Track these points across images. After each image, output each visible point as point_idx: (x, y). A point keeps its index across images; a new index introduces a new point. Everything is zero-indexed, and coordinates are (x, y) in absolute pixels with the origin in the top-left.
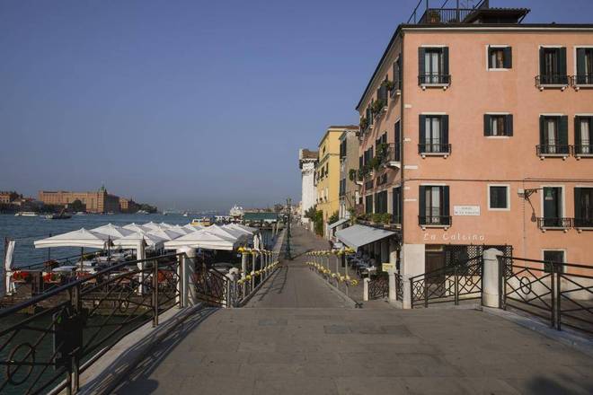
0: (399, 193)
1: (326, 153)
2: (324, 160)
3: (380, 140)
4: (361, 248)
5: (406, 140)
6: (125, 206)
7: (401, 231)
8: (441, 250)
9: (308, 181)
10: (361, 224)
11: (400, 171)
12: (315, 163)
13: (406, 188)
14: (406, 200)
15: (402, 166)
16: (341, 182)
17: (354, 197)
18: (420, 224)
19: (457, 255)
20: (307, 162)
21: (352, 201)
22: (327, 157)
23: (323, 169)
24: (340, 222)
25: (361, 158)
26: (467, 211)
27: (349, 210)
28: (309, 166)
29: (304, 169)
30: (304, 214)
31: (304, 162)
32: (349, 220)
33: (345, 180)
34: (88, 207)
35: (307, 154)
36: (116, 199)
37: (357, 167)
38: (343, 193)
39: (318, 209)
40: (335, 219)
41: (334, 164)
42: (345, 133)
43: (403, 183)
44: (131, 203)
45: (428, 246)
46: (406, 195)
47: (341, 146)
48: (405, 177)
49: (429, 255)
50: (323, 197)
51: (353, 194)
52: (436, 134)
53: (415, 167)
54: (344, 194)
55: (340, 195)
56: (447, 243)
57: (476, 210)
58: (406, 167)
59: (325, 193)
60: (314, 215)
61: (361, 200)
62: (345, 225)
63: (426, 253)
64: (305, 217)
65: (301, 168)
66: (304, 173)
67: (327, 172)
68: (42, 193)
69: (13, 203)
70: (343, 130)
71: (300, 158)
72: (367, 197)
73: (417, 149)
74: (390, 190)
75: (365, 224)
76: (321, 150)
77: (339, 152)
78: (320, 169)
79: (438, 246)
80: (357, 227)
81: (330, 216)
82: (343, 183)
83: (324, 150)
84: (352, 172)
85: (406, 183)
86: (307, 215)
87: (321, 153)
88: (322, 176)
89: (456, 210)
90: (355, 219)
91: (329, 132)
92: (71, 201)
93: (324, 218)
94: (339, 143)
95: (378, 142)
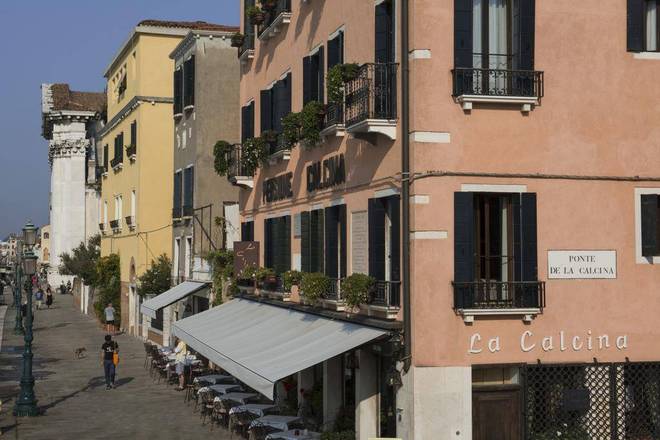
0: (390, 213)
1: (129, 96)
2: (122, 116)
3: (317, 58)
4: (288, 384)
5: (418, 54)
7: (404, 329)
8: (514, 380)
9: (68, 172)
10: (253, 299)
11: (397, 149)
12: (90, 124)
13: (419, 199)
14: (417, 236)
15: (406, 132)
16: (177, 176)
17: (221, 222)
18: (457, 306)
19: (557, 395)
20: (64, 120)
21: (216, 230)
22: (132, 107)
23: (119, 140)
24: (178, 291)
25: (248, 112)
26: (585, 265)
27: (210, 258)
28: (74, 132)
29: (57, 139)
30: (56, 262)
31: (57, 121)
32: (207, 286)
33: (190, 172)
35: (64, 97)
37: (235, 137)
38: (184, 208)
39: (105, 250)
40: (158, 280)
41: (157, 127)
42: (188, 42)
43: (407, 185)
45: (479, 372)
46: (417, 219)
47: (177, 75)
48: (417, 168)
49: (483, 397)
50: (119, 216)
51: (217, 212)
52: (498, 42)
53: (444, 138)
54: (189, 210)
55: (176, 213)
56: (531, 360)
57: (605, 261)
58: (418, 137)
59: (127, 206)
60: (91, 266)
61: (247, 230)
62: (196, 303)
63: (476, 391)
64: (63, 272)
65: (48, 134)
66: (56, 150)
67: (132, 150)
70: (185, 32)
71: (46, 108)
72: (269, 223)
73: (447, 84)
74: (356, 204)
75: (266, 301)
76: (113, 87)
77: (170, 93)
78: (109, 140)
79: (504, 370)
80: (235, 307)
81: (141, 272)
82: (184, 182)
83: (122, 88)
84: (222, 149)
85: (417, 185)
86: (69, 266)
87: (113, 96)
88: (118, 159)
89: (556, 263)
90: (227, 283)
91: (137, 36)
93: (125, 276)
94: (170, 67)
95: (312, 65)
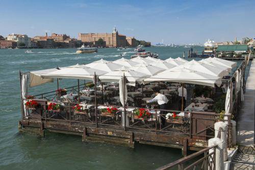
6: (130, 42)
34: (107, 43)
36: (124, 37)
44: (133, 40)
68: (80, 35)
69: (65, 41)
92: (97, 40)
